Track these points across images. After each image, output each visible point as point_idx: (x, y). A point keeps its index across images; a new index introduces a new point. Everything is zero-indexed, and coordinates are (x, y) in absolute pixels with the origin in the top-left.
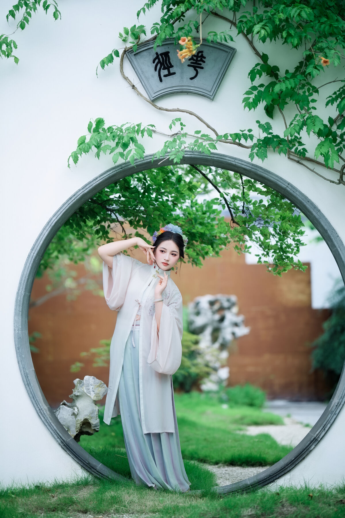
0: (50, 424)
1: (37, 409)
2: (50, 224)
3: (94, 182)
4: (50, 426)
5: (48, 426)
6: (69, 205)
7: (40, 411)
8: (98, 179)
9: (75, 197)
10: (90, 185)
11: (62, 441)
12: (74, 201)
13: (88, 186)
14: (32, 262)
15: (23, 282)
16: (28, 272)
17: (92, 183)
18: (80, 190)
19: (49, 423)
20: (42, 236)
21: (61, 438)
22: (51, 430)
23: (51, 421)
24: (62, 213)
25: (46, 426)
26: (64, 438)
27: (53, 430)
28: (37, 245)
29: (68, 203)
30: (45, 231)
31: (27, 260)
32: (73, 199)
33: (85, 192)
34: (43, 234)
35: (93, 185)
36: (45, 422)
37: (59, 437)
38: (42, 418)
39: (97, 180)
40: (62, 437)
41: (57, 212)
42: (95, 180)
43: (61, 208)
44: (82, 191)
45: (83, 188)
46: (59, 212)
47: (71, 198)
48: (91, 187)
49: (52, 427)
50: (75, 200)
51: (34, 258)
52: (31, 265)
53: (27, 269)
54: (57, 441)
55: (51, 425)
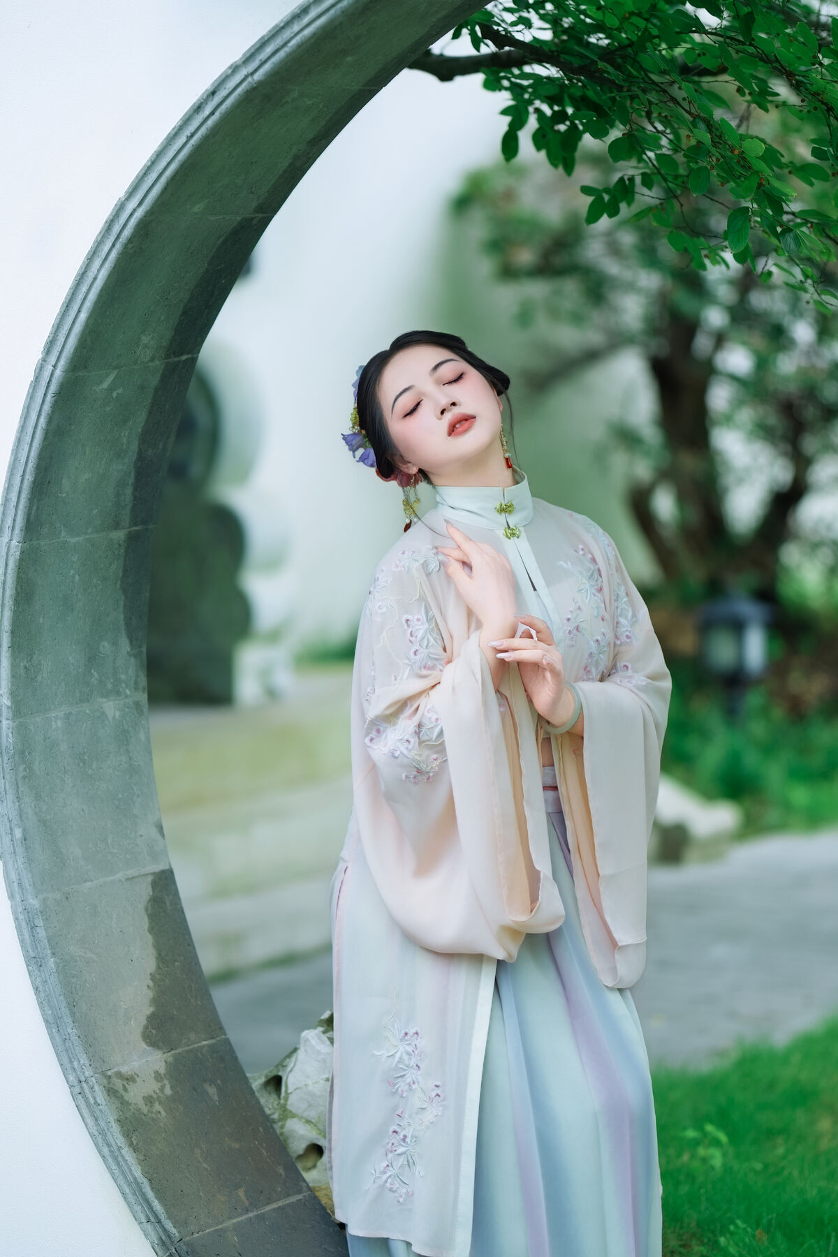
0: (117, 1153)
1: (71, 1078)
2: (116, 228)
3: (296, 27)
4: (118, 1164)
5: (110, 1160)
6: (193, 141)
7: (82, 1088)
8: (313, 13)
9: (217, 99)
10: (278, 41)
11: (164, 1238)
12: (210, 123)
13: (269, 50)
14: (47, 407)
15: (14, 496)
16: (34, 454)
17: (287, 34)
18: (235, 69)
19: (115, 1148)
20: (84, 288)
21: (159, 1222)
22: (122, 1182)
23: (121, 1141)
24: (163, 180)
25: (103, 1157)
26: (169, 1225)
27: (129, 1184)
28: (66, 327)
29: (188, 132)
30: (97, 263)
31: (31, 396)
32: (207, 111)
33: (257, 77)
34: (91, 275)
35: (290, 44)
36: (100, 1140)
37: (152, 1219)
38: (90, 1122)
39: (306, 20)
40: (163, 1217)
41: (145, 174)
42: (296, 17)
43: (159, 154)
44: (244, 72)
45: (248, 58)
46: (153, 176)
47: (198, 108)
48: (282, 54)
49: (125, 1168)
50: (217, 114)
51: (53, 388)
52: (43, 421)
53: (28, 439)
54: (146, 1235)
55: (123, 1157)
